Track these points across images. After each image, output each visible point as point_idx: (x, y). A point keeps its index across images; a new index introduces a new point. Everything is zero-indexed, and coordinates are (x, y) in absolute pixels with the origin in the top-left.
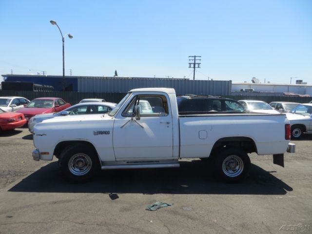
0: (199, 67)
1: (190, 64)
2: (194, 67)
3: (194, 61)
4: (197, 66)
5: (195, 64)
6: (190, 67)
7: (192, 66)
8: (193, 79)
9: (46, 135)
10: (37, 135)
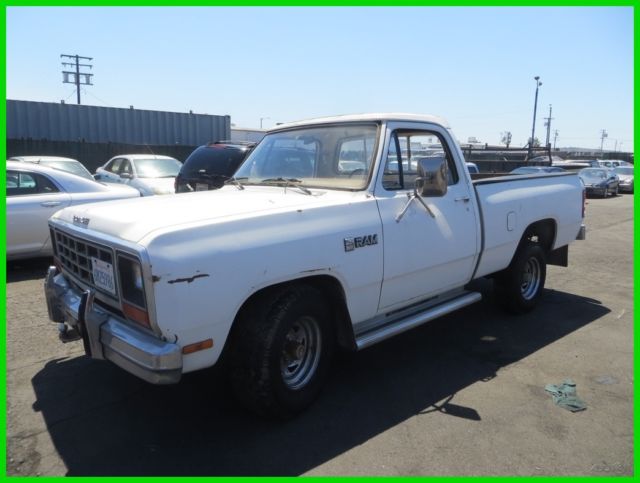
0: (88, 83)
1: (66, 74)
2: (78, 83)
3: (75, 67)
4: (83, 79)
5: (77, 75)
6: (66, 81)
7: (72, 78)
8: (76, 103)
9: (207, 275)
10: (171, 282)
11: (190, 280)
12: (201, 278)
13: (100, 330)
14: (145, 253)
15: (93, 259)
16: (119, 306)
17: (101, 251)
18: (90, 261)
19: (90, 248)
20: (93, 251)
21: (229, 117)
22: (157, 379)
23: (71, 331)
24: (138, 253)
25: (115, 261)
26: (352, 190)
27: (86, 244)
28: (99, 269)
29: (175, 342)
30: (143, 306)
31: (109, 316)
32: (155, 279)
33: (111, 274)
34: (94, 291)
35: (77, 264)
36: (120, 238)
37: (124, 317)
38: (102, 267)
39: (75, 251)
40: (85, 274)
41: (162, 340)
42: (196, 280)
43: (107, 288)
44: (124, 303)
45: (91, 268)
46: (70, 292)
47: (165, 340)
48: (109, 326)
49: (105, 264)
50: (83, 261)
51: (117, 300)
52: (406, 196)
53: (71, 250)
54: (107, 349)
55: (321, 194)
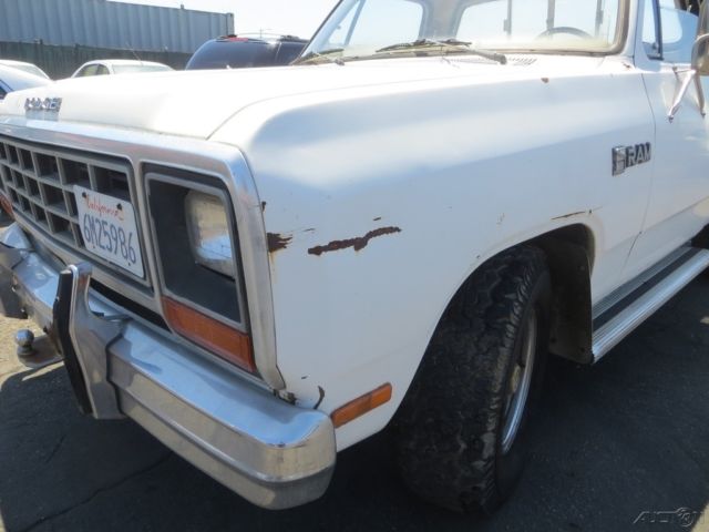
9: (397, 230)
10: (317, 251)
11: (359, 244)
12: (384, 236)
13: (109, 356)
14: (244, 166)
15: (78, 190)
16: (155, 304)
17: (97, 169)
18: (72, 196)
19: (67, 164)
20: (76, 173)
21: (232, 15)
22: (266, 499)
23: (42, 340)
24: (220, 165)
25: (140, 190)
26: (592, 54)
27: (58, 155)
28: (94, 213)
29: (316, 407)
30: (237, 319)
31: (127, 320)
32: (275, 243)
33: (129, 226)
34: (87, 265)
35: (42, 204)
36: (149, 131)
37: (164, 326)
38: (101, 209)
39: (34, 175)
40: (60, 225)
41: (281, 401)
42: (371, 241)
43: (119, 260)
44: (166, 301)
45: (75, 212)
46: (34, 260)
47: (292, 400)
48: (129, 344)
49: (110, 202)
50: (54, 196)
51: (150, 290)
52: (671, 71)
53: (26, 173)
54: (125, 399)
55: (529, 63)
